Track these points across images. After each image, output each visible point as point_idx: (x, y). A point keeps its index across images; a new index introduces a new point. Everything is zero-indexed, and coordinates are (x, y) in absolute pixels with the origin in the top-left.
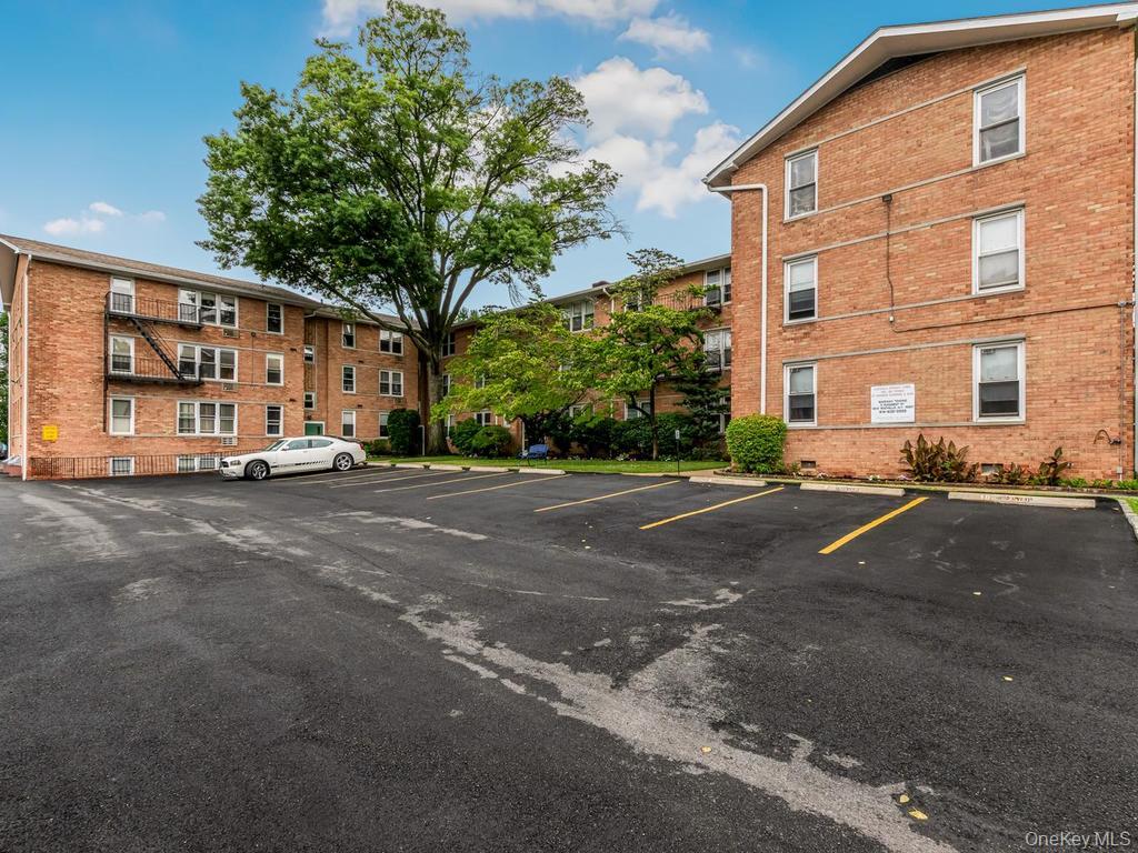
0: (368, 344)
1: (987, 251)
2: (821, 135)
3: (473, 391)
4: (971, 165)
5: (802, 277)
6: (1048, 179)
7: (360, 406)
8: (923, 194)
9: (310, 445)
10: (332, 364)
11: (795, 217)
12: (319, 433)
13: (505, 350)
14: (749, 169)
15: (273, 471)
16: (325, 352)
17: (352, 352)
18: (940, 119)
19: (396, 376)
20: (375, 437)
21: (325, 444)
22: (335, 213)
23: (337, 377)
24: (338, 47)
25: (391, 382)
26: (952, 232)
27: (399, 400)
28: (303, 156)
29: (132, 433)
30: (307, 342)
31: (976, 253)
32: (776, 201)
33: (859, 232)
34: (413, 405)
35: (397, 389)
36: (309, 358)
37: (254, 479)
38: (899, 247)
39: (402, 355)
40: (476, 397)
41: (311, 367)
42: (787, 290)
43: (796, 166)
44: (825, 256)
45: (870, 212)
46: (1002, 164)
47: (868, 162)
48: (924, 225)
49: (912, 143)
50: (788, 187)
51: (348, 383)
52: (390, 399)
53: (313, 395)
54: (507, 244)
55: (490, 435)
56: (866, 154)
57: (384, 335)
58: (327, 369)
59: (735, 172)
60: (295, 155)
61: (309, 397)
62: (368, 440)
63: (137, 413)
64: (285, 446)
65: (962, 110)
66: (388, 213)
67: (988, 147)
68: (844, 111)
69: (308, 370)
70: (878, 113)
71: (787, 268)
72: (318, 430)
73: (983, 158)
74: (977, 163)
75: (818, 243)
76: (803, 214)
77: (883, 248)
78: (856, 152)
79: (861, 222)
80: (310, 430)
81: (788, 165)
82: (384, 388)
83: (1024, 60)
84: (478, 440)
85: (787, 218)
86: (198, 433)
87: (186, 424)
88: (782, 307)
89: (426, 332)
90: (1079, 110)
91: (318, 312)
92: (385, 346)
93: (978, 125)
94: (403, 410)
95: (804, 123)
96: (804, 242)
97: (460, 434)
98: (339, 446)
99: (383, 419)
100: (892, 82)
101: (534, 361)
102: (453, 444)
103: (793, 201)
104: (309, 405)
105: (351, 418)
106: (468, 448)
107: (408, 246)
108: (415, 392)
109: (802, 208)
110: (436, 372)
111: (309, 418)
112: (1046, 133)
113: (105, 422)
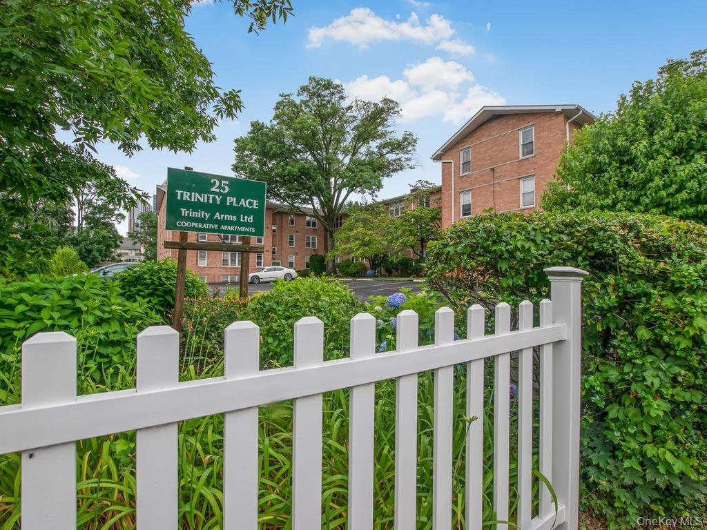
0: (301, 224)
1: (525, 191)
2: (472, 142)
3: (343, 246)
4: (519, 158)
5: (466, 199)
6: (541, 165)
7: (296, 253)
8: (504, 168)
9: (275, 270)
10: (284, 234)
11: (464, 174)
12: (278, 265)
13: (358, 227)
14: (447, 154)
15: (261, 280)
16: (281, 228)
17: (294, 227)
18: (509, 140)
19: (314, 239)
20: (303, 268)
21: (281, 269)
22: (286, 172)
23: (287, 239)
24: (288, 96)
25: (311, 242)
26: (513, 183)
27: (315, 250)
28: (274, 149)
29: (206, 266)
30: (274, 224)
31: (521, 192)
32: (457, 167)
33: (485, 182)
34: (321, 253)
35: (314, 244)
36: (274, 231)
37: (254, 283)
38: (497, 188)
39: (316, 228)
40: (344, 249)
41: (275, 235)
42: (462, 204)
43: (465, 153)
44: (474, 191)
45: (488, 174)
46: (527, 159)
47: (487, 154)
48: (504, 181)
49: (501, 148)
50: (462, 162)
51: (291, 243)
52: (311, 250)
53: (276, 248)
54: (359, 179)
55: (356, 267)
56: (486, 151)
57: (308, 218)
58: (282, 237)
59: (443, 155)
60: (271, 149)
61: (274, 249)
62: (299, 269)
63: (208, 257)
64: (265, 270)
65: (515, 137)
66: (308, 169)
67: (525, 150)
68: (479, 133)
69: (274, 236)
70: (490, 136)
71: (461, 195)
72: (278, 264)
73: (523, 155)
74: (521, 157)
75: (471, 185)
76: (467, 173)
77: (492, 189)
78: (483, 150)
79: (484, 178)
80: (274, 264)
81: (461, 153)
82: (308, 244)
83: (533, 120)
84: (351, 270)
85: (461, 175)
86: (230, 266)
87: (225, 262)
88: (460, 211)
89: (326, 218)
90: (550, 141)
91: (279, 210)
92: (308, 224)
93: (521, 143)
94: (317, 255)
95: (466, 136)
96: (466, 185)
97: (343, 267)
98: (287, 270)
99: (307, 259)
100: (494, 124)
101: (369, 233)
102: (340, 271)
103: (463, 168)
104: (274, 253)
105: (293, 259)
106: (346, 273)
107: (316, 183)
108: (323, 246)
109: (466, 171)
110: (331, 237)
111: (274, 259)
112: (540, 148)
113: (197, 260)
